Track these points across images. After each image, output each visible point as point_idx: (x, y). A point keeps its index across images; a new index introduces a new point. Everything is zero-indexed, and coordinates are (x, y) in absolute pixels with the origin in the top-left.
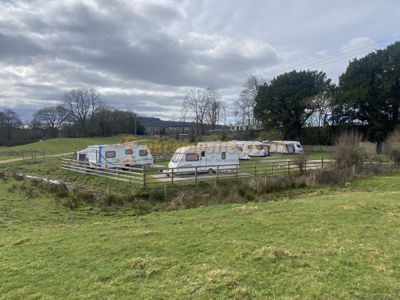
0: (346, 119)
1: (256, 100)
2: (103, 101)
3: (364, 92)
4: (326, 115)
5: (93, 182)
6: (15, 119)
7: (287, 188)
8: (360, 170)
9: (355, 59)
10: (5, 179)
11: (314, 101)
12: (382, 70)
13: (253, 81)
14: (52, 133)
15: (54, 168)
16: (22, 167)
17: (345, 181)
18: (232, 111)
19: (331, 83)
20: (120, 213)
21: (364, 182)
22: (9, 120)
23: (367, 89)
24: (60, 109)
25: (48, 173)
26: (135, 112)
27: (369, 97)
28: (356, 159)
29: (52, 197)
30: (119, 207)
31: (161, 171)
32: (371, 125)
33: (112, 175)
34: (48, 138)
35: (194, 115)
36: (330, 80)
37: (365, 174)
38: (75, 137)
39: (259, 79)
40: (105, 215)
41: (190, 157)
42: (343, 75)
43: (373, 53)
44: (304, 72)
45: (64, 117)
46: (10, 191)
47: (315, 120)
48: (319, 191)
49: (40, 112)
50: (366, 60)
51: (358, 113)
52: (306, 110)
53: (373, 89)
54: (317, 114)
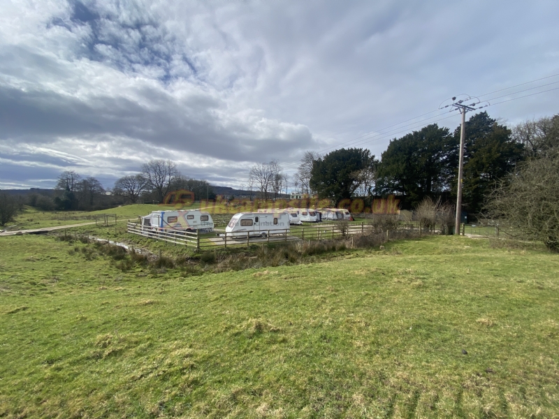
0: (387, 190)
1: (312, 173)
2: (178, 171)
3: (402, 167)
4: (371, 187)
5: (154, 244)
6: (97, 187)
7: (329, 250)
8: (393, 235)
9: (395, 139)
10: (71, 242)
11: (360, 175)
12: (417, 148)
13: (309, 157)
14: (132, 199)
15: (122, 231)
16: (92, 230)
17: (380, 244)
18: (293, 182)
19: (375, 159)
20: (167, 275)
21: (396, 245)
22: (91, 187)
23: (404, 165)
24: (140, 178)
25: (116, 236)
26: (208, 181)
27: (406, 171)
28: (390, 225)
29: (108, 259)
30: (168, 269)
31: (218, 235)
32: (409, 195)
33: (170, 239)
34: (128, 204)
35: (260, 185)
36: (374, 156)
37: (398, 239)
38: (152, 203)
39: (315, 155)
40: (152, 278)
41: (244, 222)
42: (385, 152)
43: (410, 134)
44: (352, 149)
45: (143, 185)
46: (71, 253)
47: (361, 191)
48: (355, 253)
49: (121, 181)
50: (404, 139)
51: (397, 185)
52: (354, 182)
53: (410, 164)
54: (364, 185)
